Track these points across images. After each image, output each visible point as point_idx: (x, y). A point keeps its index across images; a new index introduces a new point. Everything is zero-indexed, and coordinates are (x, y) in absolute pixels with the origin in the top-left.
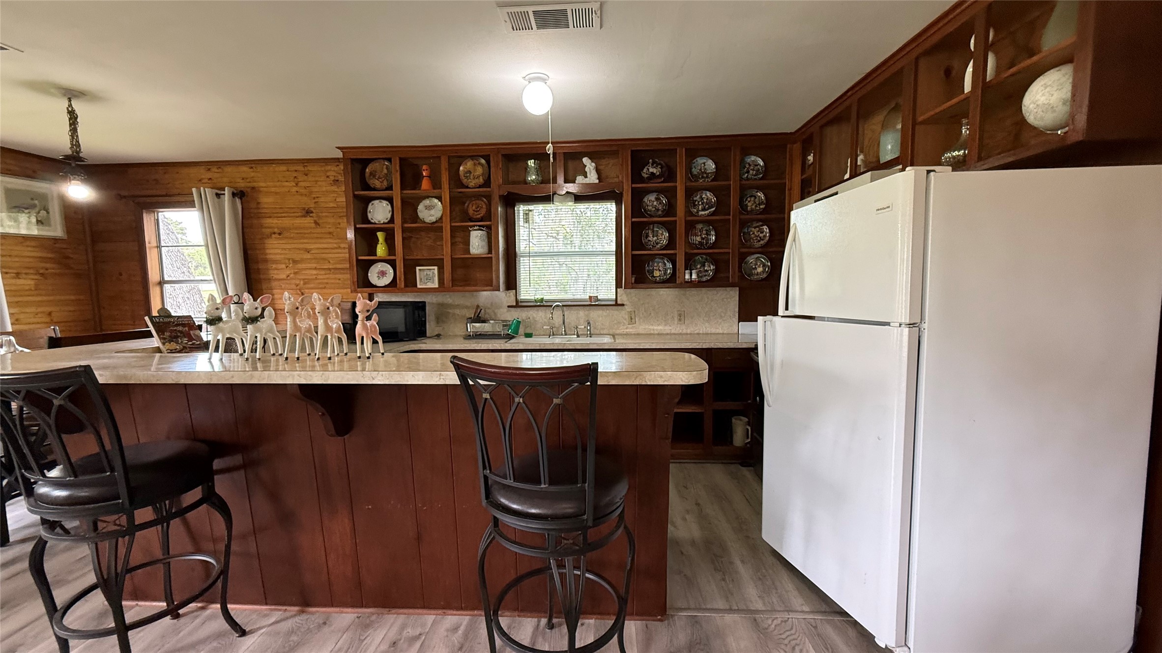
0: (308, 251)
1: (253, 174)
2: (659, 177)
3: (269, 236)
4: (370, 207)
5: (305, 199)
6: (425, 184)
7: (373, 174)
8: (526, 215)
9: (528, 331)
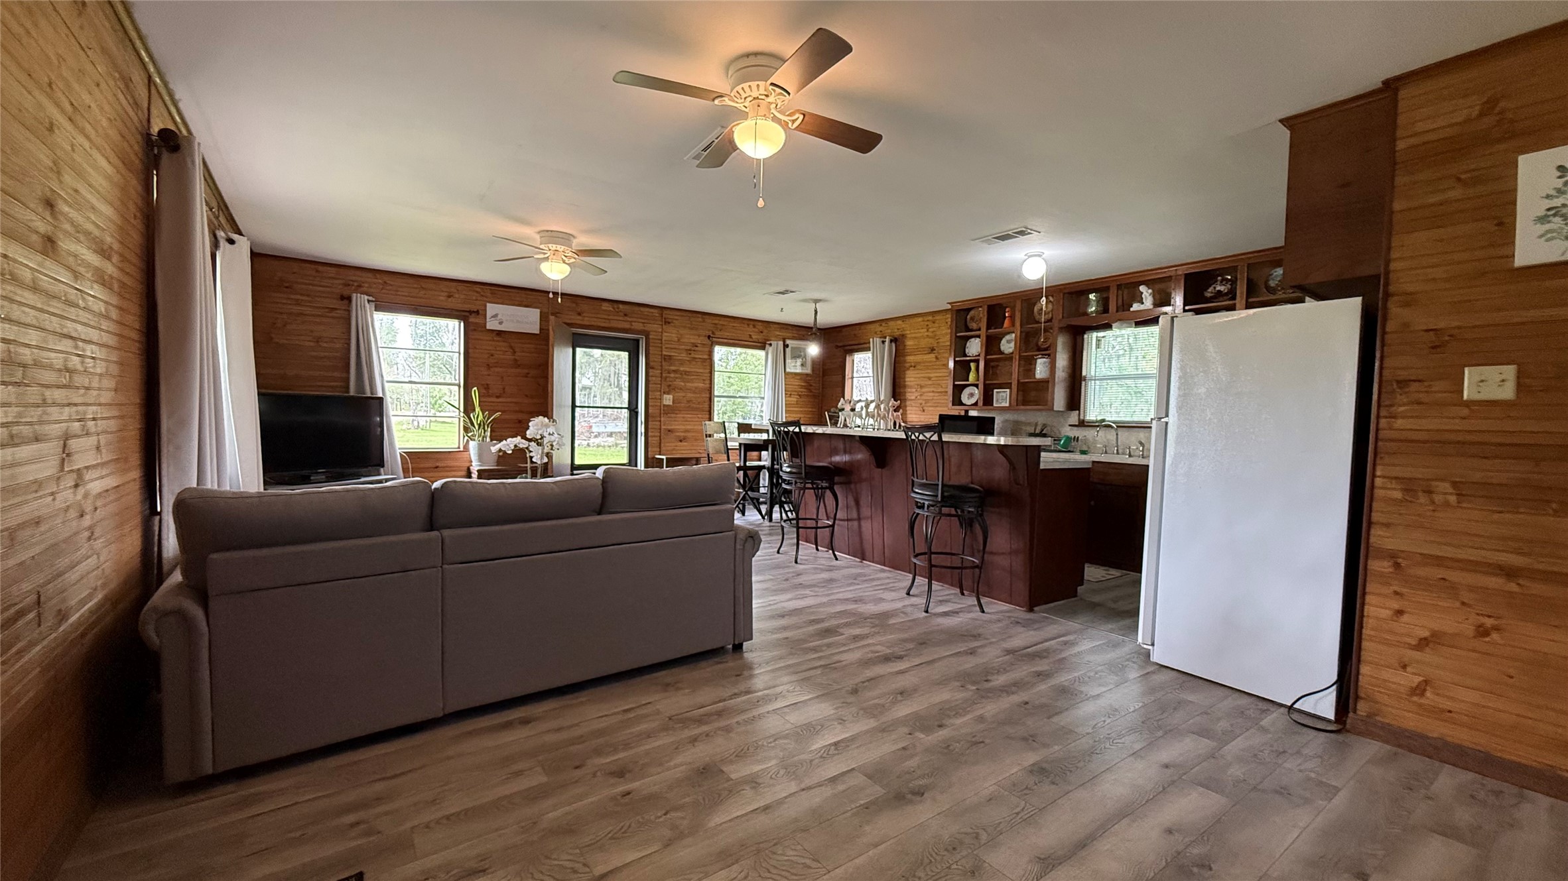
0: (930, 378)
1: (903, 326)
2: (1226, 294)
3: (908, 369)
4: (968, 344)
5: (931, 340)
6: (1007, 323)
7: (972, 319)
8: (1098, 340)
9: (1085, 448)
